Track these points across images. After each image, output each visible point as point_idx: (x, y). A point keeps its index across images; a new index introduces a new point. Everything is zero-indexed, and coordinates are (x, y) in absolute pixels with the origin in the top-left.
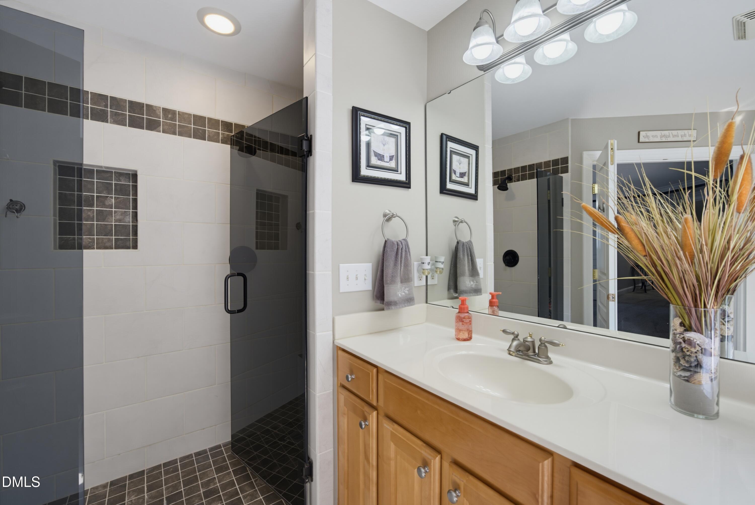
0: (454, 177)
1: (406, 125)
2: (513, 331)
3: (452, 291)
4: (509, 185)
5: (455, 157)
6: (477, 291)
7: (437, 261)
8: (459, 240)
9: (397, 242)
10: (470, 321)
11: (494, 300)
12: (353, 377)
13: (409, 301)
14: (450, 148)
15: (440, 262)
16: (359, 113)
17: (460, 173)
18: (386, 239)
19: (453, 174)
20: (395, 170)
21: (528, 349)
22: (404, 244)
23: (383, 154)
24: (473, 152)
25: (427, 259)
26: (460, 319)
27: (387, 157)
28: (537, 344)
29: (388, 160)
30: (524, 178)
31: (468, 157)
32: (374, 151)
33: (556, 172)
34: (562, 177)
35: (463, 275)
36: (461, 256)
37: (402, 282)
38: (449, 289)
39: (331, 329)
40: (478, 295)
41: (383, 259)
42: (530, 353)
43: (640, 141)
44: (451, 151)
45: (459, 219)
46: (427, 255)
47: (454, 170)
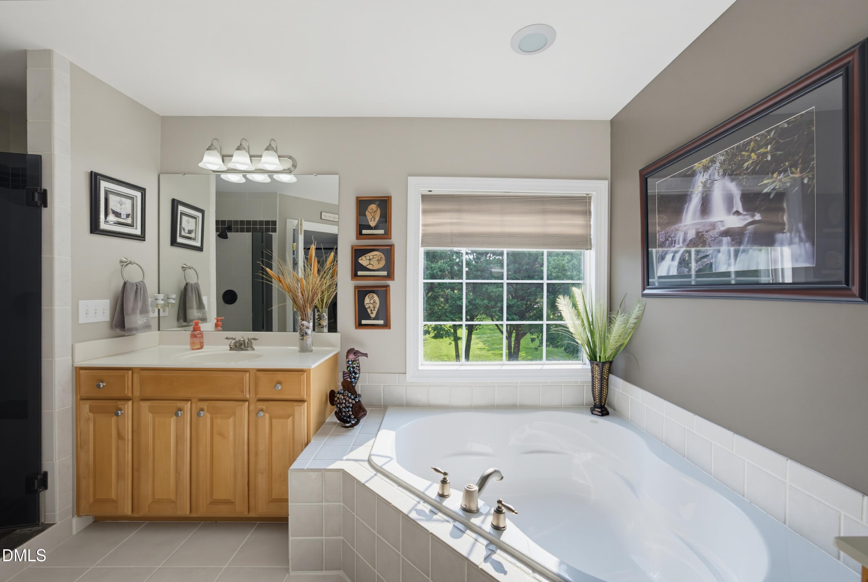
0: (183, 233)
1: (143, 191)
2: (232, 337)
3: (182, 321)
4: (229, 234)
5: (184, 218)
6: (204, 320)
7: (169, 297)
8: (188, 282)
9: (136, 284)
10: (202, 336)
11: (219, 323)
12: (104, 384)
13: (147, 327)
14: (180, 210)
15: (172, 298)
16: (99, 178)
17: (188, 230)
18: (125, 281)
19: (182, 230)
20: (131, 225)
21: (241, 345)
22: (142, 285)
23: (120, 212)
24: (200, 215)
25: (161, 296)
26: (193, 336)
27: (124, 215)
28: (246, 341)
29: (125, 217)
30: (242, 230)
31: (195, 218)
32: (112, 209)
33: (267, 230)
34: (271, 235)
35: (192, 308)
36: (190, 295)
37: (141, 313)
38: (178, 319)
39: (71, 354)
40: (204, 323)
41: (123, 297)
42: (243, 347)
43: (322, 218)
44: (181, 213)
45: (187, 266)
46: (159, 293)
47: (183, 228)
